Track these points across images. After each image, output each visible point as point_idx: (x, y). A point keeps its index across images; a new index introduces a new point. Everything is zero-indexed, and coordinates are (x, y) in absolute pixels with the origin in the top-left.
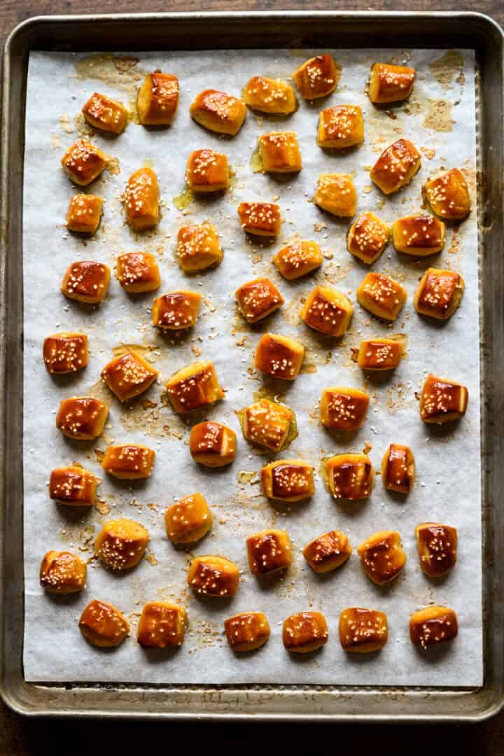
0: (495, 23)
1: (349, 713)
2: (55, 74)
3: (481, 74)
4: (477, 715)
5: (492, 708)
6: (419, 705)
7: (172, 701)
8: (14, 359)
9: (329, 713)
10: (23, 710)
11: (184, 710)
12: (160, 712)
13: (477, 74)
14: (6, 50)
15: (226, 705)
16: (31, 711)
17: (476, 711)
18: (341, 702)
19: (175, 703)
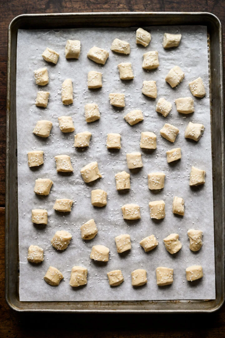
0: (216, 17)
1: (156, 309)
2: (29, 39)
3: (210, 39)
4: (210, 310)
5: (217, 307)
6: (186, 306)
7: (81, 305)
8: (13, 160)
9: (148, 310)
10: (17, 309)
11: (86, 309)
12: (76, 309)
13: (208, 39)
14: (9, 28)
15: (104, 306)
16: (21, 309)
17: (210, 308)
18: (153, 305)
19: (82, 305)
